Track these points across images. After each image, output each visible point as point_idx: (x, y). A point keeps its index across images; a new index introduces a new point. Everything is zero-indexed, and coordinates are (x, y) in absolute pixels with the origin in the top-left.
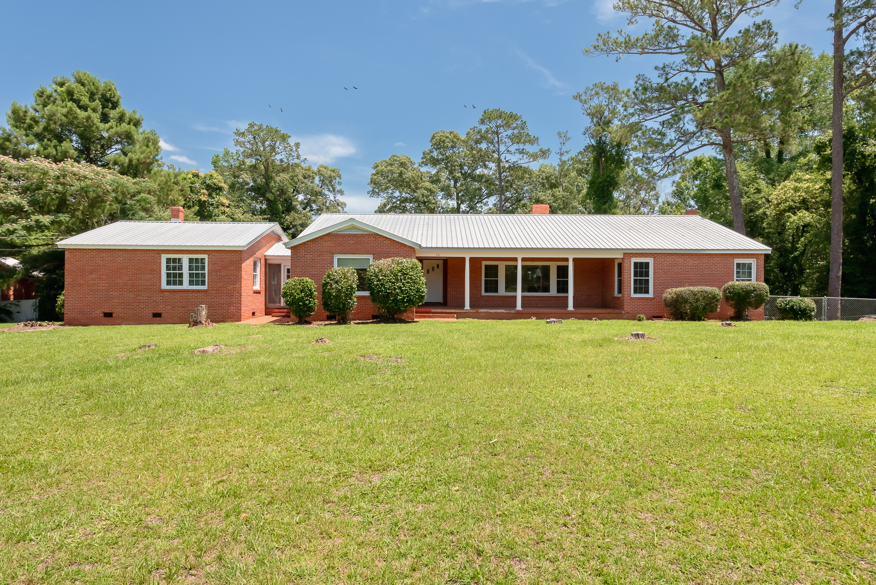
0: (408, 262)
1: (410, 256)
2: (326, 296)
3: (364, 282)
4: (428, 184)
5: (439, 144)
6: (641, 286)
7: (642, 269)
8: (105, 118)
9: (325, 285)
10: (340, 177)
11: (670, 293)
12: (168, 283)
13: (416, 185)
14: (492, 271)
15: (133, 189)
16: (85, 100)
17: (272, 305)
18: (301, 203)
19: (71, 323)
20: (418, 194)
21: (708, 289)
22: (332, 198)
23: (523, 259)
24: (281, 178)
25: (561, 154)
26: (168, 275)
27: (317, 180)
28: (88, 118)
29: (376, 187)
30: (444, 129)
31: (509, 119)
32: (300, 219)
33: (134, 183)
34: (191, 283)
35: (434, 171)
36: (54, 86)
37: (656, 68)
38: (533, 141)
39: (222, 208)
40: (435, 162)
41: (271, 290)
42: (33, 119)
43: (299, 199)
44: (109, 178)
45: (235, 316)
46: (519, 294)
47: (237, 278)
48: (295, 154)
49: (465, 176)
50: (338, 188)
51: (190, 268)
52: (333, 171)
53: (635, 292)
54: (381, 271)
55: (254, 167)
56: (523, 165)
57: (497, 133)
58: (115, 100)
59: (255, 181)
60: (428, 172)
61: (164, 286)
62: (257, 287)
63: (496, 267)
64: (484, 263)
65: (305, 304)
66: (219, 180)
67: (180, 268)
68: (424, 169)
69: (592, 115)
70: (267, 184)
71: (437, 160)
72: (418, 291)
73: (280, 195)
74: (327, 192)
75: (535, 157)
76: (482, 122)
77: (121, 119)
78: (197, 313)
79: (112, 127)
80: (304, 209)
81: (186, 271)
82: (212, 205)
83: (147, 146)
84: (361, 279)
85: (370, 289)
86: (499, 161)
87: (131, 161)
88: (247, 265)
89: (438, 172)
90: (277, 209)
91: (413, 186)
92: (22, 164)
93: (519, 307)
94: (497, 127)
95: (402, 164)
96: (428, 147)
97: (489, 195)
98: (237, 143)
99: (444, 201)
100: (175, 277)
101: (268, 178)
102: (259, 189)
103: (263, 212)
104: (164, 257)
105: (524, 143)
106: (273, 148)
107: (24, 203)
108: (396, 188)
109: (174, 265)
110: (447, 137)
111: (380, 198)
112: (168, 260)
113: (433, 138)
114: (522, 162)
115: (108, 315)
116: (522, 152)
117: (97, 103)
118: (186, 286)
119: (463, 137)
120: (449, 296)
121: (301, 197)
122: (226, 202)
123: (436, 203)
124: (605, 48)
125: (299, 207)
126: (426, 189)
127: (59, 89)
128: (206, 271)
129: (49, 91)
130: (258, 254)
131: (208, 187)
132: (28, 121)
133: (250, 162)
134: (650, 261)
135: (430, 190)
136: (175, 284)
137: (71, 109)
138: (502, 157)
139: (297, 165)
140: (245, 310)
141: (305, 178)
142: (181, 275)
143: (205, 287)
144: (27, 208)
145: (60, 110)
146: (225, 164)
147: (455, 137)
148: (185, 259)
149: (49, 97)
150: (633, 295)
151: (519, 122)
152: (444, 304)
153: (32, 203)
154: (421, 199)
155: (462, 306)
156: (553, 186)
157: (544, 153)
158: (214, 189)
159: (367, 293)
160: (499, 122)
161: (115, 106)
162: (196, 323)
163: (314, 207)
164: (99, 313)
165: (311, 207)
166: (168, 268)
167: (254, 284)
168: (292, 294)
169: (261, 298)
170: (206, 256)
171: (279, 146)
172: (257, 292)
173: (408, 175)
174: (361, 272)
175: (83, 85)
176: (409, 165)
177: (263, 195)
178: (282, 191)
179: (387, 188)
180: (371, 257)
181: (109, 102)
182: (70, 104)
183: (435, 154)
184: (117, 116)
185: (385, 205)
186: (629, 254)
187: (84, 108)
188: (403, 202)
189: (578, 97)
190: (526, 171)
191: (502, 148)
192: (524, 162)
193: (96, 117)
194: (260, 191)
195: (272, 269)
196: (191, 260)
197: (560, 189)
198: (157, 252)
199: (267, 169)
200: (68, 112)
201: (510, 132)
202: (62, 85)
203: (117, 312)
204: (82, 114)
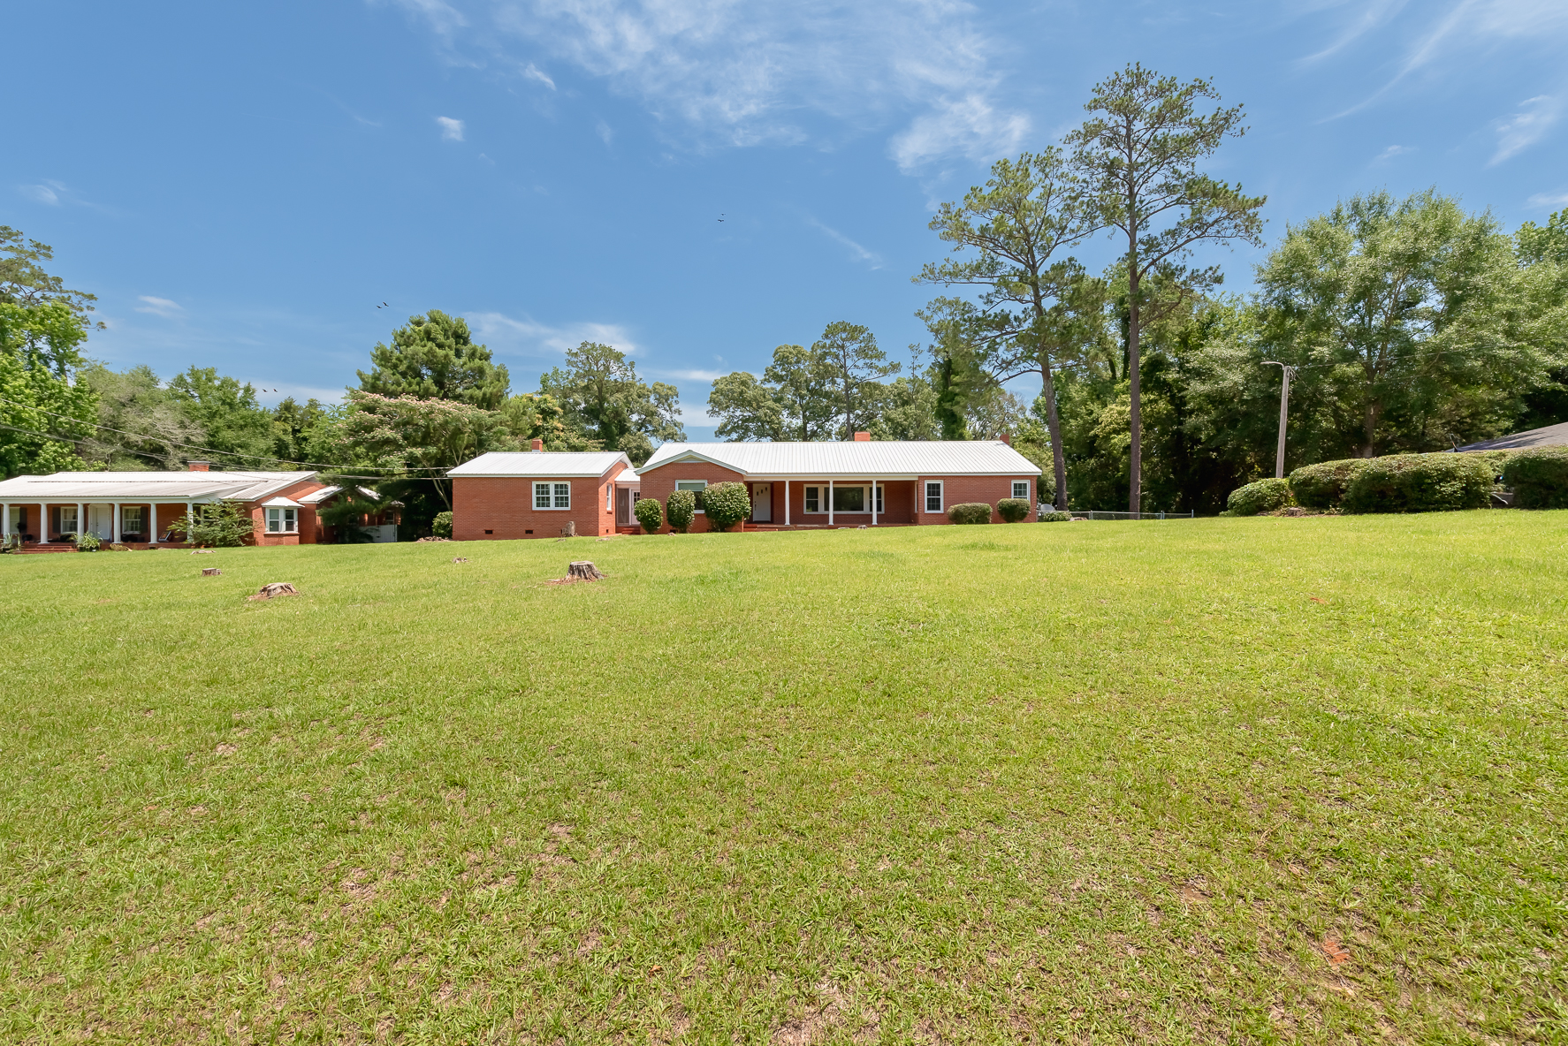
0: (734, 485)
1: (738, 481)
2: (670, 512)
3: (700, 503)
4: (770, 403)
5: (783, 360)
6: (934, 504)
7: (934, 489)
8: (458, 354)
9: (669, 504)
10: (677, 396)
11: (952, 509)
12: (538, 505)
13: (758, 404)
14: (813, 492)
15: (490, 421)
16: (441, 339)
17: (621, 525)
18: (636, 423)
19: (456, 539)
20: (761, 413)
21: (978, 504)
22: (668, 418)
23: (835, 482)
24: (615, 400)
25: (914, 369)
26: (538, 499)
27: (652, 399)
28: (446, 356)
29: (717, 405)
30: (787, 342)
31: (854, 332)
32: (635, 441)
33: (490, 416)
34: (557, 505)
35: (779, 387)
36: (412, 326)
37: (980, 297)
38: (880, 356)
39: (557, 433)
40: (778, 378)
41: (621, 512)
42: (398, 359)
43: (634, 420)
44: (469, 412)
45: (594, 532)
46: (831, 512)
47: (594, 500)
48: (630, 374)
49: (812, 392)
50: (675, 407)
51: (556, 493)
52: (670, 389)
53: (929, 509)
54: (713, 492)
55: (587, 388)
56: (872, 381)
57: (843, 347)
58: (466, 335)
59: (586, 402)
60: (772, 389)
61: (535, 508)
62: (609, 509)
63: (817, 489)
64: (806, 486)
65: (653, 520)
66: (554, 403)
67: (548, 493)
68: (767, 386)
69: (937, 332)
70: (601, 405)
71: (782, 376)
72: (743, 508)
73: (614, 417)
74: (663, 412)
75: (884, 371)
76: (826, 336)
77: (472, 355)
78: (568, 527)
79: (465, 363)
80: (639, 430)
81: (552, 495)
82: (547, 429)
83: (499, 380)
84: (697, 499)
85: (705, 507)
86: (845, 376)
87: (484, 394)
88: (602, 489)
89: (783, 388)
90: (612, 432)
91: (754, 405)
92: (393, 401)
93: (831, 523)
94: (843, 340)
95: (744, 383)
96: (771, 362)
97: (838, 413)
98: (569, 363)
99: (789, 420)
100: (543, 501)
101: (602, 399)
102: (592, 410)
103: (597, 436)
104: (534, 484)
105: (871, 357)
106: (607, 368)
107: (399, 436)
108: (737, 406)
109: (542, 489)
110: (790, 353)
111: (721, 418)
112: (538, 486)
113: (776, 353)
114: (871, 377)
115: (489, 532)
116: (870, 366)
117: (452, 341)
118: (552, 507)
119: (808, 351)
120: (775, 515)
121: (635, 417)
122: (560, 426)
123: (779, 423)
124: (932, 276)
125: (633, 428)
126: (768, 408)
127: (417, 329)
128: (569, 495)
129: (409, 332)
130: (610, 480)
131: (543, 412)
132: (394, 361)
133: (582, 383)
134: (941, 482)
135: (772, 410)
136: (543, 506)
137: (431, 348)
138: (849, 373)
139: (632, 385)
140: (602, 528)
141: (639, 397)
142: (548, 499)
143: (569, 508)
144: (401, 442)
145: (420, 349)
146: (554, 383)
147: (799, 352)
148: (552, 485)
149: (409, 337)
150: (927, 511)
151: (865, 335)
152: (772, 522)
153: (405, 438)
154: (763, 418)
155: (784, 522)
156: (905, 403)
157: (895, 367)
158: (547, 413)
159: (702, 512)
160: (844, 336)
161: (466, 343)
162: (568, 535)
163: (650, 428)
164: (481, 530)
165: (646, 427)
166: (538, 493)
167: (607, 506)
168: (642, 512)
169: (613, 518)
170: (569, 483)
171: (614, 367)
172: (610, 513)
173: (750, 394)
174: (698, 495)
175: (438, 323)
176: (750, 382)
177: (597, 418)
178: (617, 413)
179: (727, 407)
180: (706, 482)
181: (461, 337)
182: (430, 344)
183: (779, 370)
184: (470, 352)
185: (726, 426)
186: (923, 477)
187: (440, 346)
188: (744, 421)
189: (919, 314)
190: (876, 386)
191: (849, 363)
192: (874, 378)
193: (452, 353)
194: (593, 413)
195: (622, 493)
196: (556, 486)
197: (913, 406)
198: (528, 480)
199: (600, 389)
200: (428, 352)
201: (856, 346)
202: (419, 324)
203: (496, 529)
204: (440, 352)
